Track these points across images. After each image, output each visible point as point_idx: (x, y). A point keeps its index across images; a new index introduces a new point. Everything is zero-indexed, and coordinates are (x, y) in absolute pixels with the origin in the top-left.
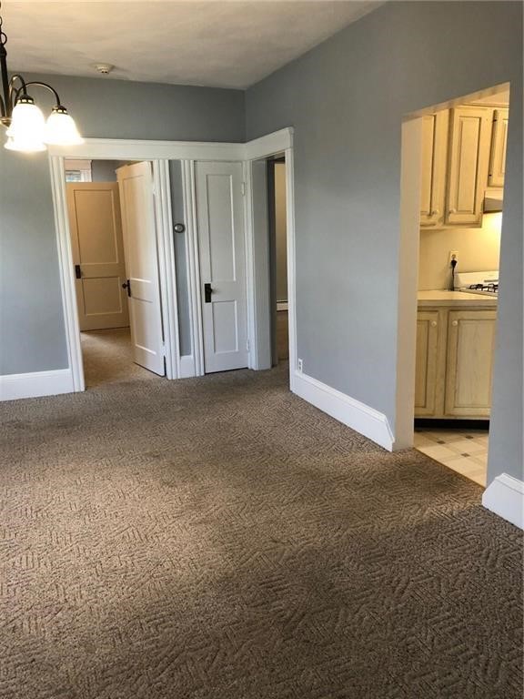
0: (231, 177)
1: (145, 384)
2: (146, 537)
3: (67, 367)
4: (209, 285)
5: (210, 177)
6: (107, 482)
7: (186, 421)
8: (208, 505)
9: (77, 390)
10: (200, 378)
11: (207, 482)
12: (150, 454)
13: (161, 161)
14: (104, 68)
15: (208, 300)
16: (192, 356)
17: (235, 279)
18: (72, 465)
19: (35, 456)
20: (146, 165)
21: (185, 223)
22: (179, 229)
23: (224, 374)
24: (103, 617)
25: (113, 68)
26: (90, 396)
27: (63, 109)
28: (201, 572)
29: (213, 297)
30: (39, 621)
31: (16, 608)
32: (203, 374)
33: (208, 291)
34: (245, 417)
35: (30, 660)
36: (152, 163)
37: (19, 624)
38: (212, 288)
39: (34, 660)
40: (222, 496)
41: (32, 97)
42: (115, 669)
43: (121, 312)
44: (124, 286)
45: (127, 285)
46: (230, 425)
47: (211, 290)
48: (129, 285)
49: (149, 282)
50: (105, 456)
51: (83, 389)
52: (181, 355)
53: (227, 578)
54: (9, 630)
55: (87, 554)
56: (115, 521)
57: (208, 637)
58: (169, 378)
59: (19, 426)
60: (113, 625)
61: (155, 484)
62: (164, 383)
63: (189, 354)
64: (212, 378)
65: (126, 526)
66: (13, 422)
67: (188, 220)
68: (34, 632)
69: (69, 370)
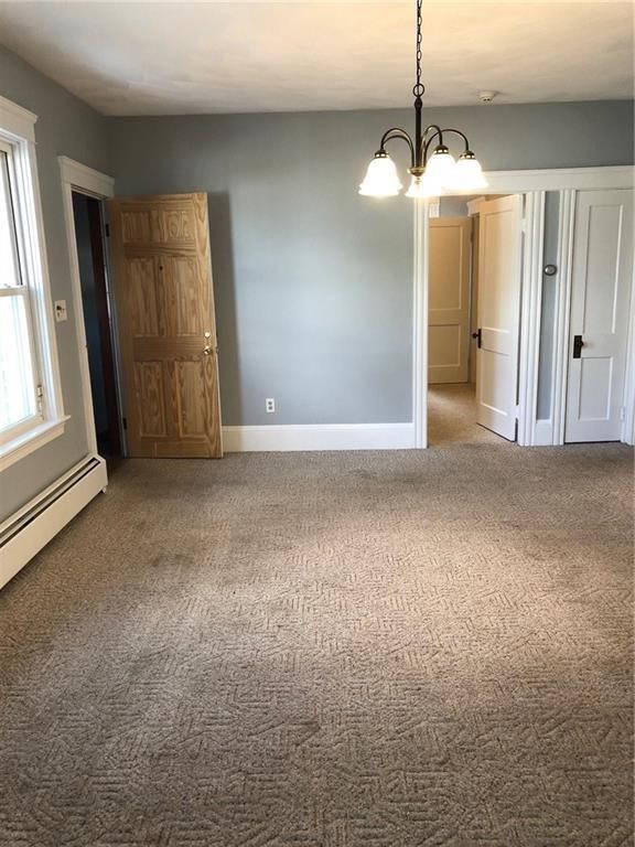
0: (622, 207)
1: (495, 448)
2: (515, 604)
3: (410, 421)
4: (580, 337)
5: (593, 209)
6: (465, 543)
7: (546, 494)
8: (583, 585)
9: (418, 447)
10: (558, 447)
11: (579, 561)
12: (508, 523)
13: (536, 193)
14: (486, 95)
15: (577, 354)
16: (550, 421)
17: (613, 331)
18: (425, 522)
19: (386, 507)
20: (518, 198)
21: (558, 264)
22: (550, 271)
23: (588, 446)
24: (480, 668)
25: (496, 93)
26: (433, 454)
27: (471, 154)
28: (582, 650)
29: (584, 352)
30: (418, 656)
31: (396, 642)
32: (561, 443)
33: (578, 344)
34: (620, 499)
35: (417, 687)
36: (524, 195)
37: (400, 656)
38: (583, 340)
39: (419, 689)
40: (597, 578)
41: (447, 146)
42: (500, 715)
43: (459, 365)
44: (475, 336)
45: (478, 335)
46: (601, 505)
47: (582, 344)
48: (479, 335)
49: (506, 332)
50: (459, 517)
51: (424, 446)
52: (537, 418)
53: (613, 661)
54: (392, 659)
55: (456, 609)
56: (481, 583)
57: (597, 712)
58: (521, 443)
59: (366, 476)
60: (492, 677)
61: (519, 554)
62: (515, 449)
63: (548, 418)
64: (573, 450)
65: (492, 590)
66: (359, 471)
67: (562, 260)
68: (415, 665)
69: (411, 425)
